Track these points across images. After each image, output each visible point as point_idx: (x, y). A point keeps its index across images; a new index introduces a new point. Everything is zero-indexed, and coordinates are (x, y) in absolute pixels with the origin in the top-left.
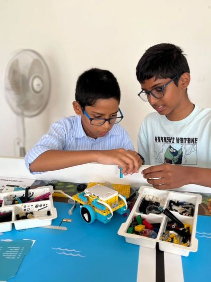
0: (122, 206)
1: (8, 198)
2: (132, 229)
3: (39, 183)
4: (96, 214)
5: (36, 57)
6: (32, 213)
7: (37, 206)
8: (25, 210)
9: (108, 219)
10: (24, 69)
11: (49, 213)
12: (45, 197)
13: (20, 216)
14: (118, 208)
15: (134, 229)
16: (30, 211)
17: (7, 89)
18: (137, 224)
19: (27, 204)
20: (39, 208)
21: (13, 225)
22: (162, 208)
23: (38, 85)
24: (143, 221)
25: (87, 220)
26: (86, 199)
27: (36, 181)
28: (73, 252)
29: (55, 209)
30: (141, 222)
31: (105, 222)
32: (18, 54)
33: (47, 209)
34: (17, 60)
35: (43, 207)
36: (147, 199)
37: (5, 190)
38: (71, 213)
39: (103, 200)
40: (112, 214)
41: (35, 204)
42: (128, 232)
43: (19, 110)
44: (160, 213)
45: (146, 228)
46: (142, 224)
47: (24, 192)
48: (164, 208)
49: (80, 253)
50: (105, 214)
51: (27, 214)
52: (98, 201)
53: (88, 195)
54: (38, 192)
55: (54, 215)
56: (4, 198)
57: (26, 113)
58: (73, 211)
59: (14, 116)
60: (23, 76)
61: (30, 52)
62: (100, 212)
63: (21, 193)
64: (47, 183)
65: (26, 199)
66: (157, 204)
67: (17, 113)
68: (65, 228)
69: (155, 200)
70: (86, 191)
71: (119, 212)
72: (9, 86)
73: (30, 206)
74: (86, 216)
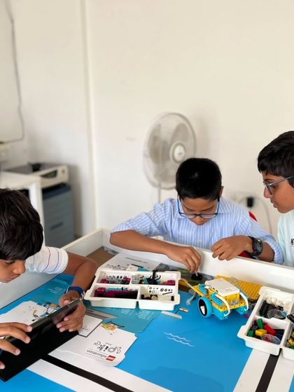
0: (242, 305)
1: (135, 277)
2: (252, 333)
3: (163, 267)
4: (212, 308)
5: (181, 121)
6: (156, 296)
7: (162, 290)
8: (150, 291)
9: (225, 315)
10: (166, 134)
11: (173, 299)
12: (171, 283)
13: (145, 297)
14: (237, 306)
15: (254, 333)
16: (155, 294)
17: (145, 155)
18: (258, 329)
19: (153, 286)
20: (164, 292)
21: (137, 303)
22: (285, 313)
23: (180, 154)
24: (265, 326)
25: (204, 313)
26: (205, 291)
27: (161, 264)
28: (183, 340)
29: (179, 295)
30: (261, 326)
31: (221, 319)
32: (163, 117)
33: (171, 295)
34: (160, 126)
35: (168, 292)
36: (268, 302)
37: (129, 268)
38: (189, 303)
39: (222, 295)
40: (229, 311)
41: (160, 287)
42: (248, 335)
43: (156, 181)
44: (284, 318)
45: (268, 333)
46: (264, 329)
47: (152, 273)
48: (289, 313)
49: (189, 343)
50: (221, 310)
51: (151, 296)
52: (217, 295)
53: (207, 287)
54: (164, 276)
55: (177, 300)
56: (132, 276)
57: (164, 185)
58: (191, 302)
59: (150, 187)
60: (165, 143)
61: (177, 117)
62: (217, 307)
63: (149, 274)
64: (171, 268)
65: (153, 281)
66: (281, 308)
67: (153, 184)
68: (180, 317)
69: (278, 304)
70: (207, 282)
71: (238, 311)
72: (148, 153)
73: (156, 289)
74: (203, 308)
